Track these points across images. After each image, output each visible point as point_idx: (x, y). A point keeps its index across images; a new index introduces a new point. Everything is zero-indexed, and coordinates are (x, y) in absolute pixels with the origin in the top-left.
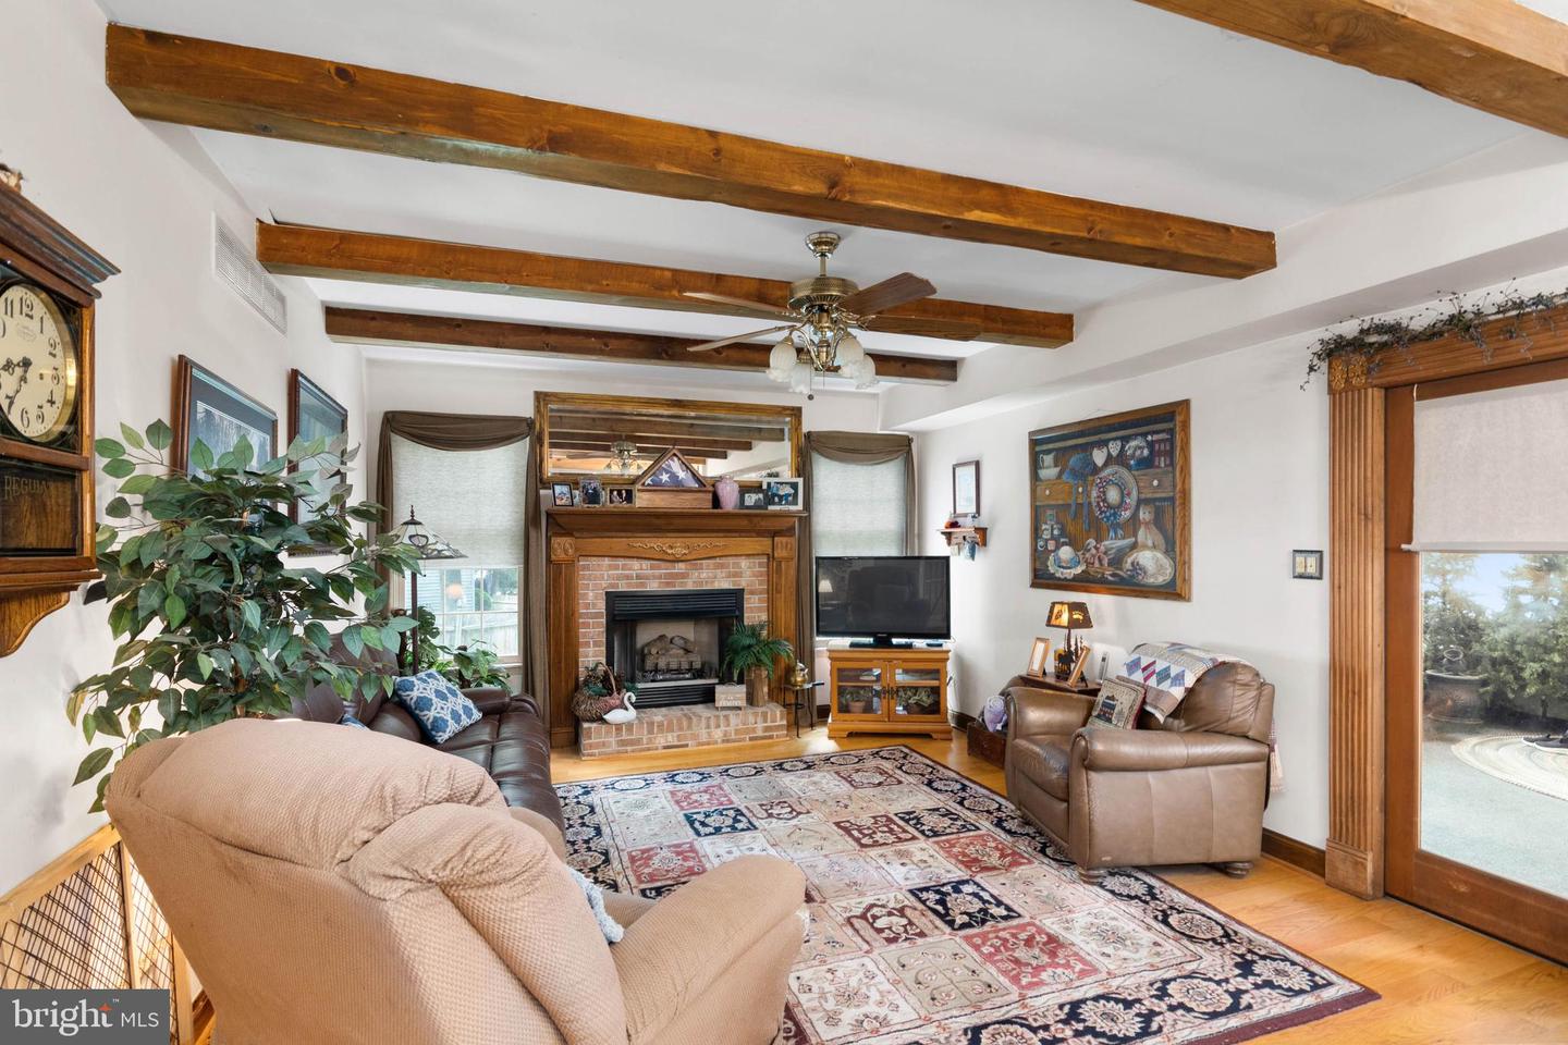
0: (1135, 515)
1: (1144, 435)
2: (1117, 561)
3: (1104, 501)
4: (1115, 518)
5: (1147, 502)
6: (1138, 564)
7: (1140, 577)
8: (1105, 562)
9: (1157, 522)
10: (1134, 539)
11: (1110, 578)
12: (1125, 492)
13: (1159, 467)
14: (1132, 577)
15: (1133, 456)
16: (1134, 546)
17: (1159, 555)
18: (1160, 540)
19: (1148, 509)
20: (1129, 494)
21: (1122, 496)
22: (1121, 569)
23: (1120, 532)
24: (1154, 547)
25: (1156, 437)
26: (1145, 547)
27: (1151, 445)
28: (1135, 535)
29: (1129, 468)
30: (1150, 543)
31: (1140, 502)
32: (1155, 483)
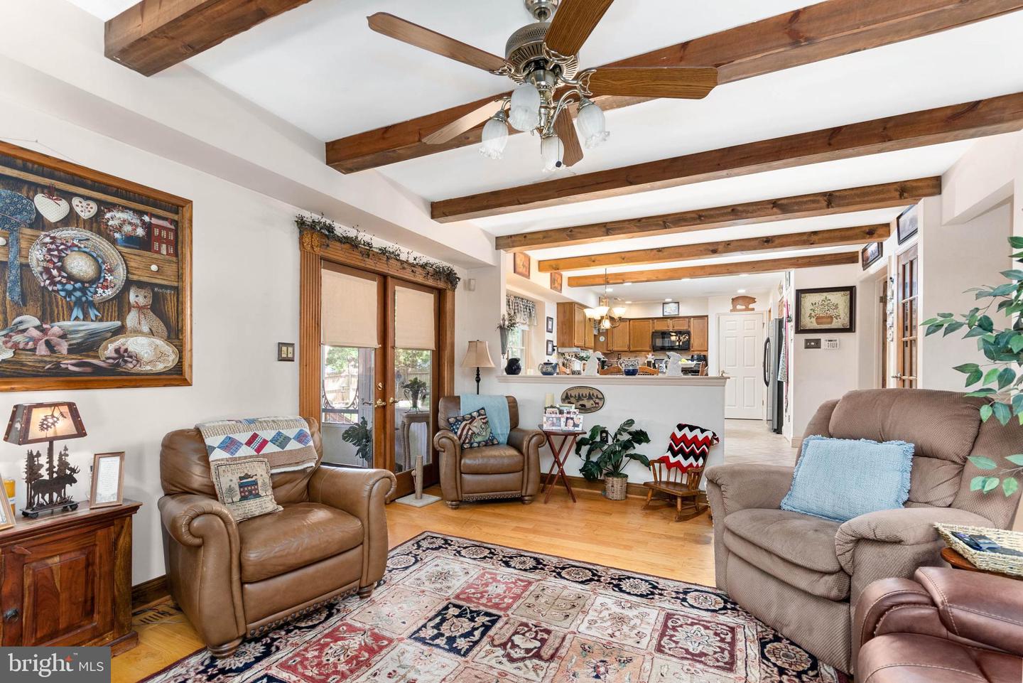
0: (121, 298)
1: (140, 213)
2: (89, 345)
3: (62, 269)
4: (85, 294)
5: (141, 285)
6: (126, 350)
7: (130, 366)
8: (64, 347)
9: (157, 307)
10: (119, 323)
11: (72, 368)
12: (104, 267)
13: (159, 252)
14: (118, 365)
15: (119, 229)
16: (120, 331)
17: (160, 342)
18: (159, 325)
19: (142, 293)
20: (111, 271)
21: (99, 270)
22: (97, 357)
23: (93, 313)
24: (152, 333)
25: (154, 221)
26: (137, 332)
27: (148, 227)
28: (121, 317)
29: (113, 242)
30: (145, 329)
31: (129, 284)
32: (154, 268)
